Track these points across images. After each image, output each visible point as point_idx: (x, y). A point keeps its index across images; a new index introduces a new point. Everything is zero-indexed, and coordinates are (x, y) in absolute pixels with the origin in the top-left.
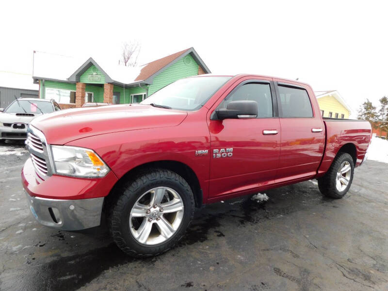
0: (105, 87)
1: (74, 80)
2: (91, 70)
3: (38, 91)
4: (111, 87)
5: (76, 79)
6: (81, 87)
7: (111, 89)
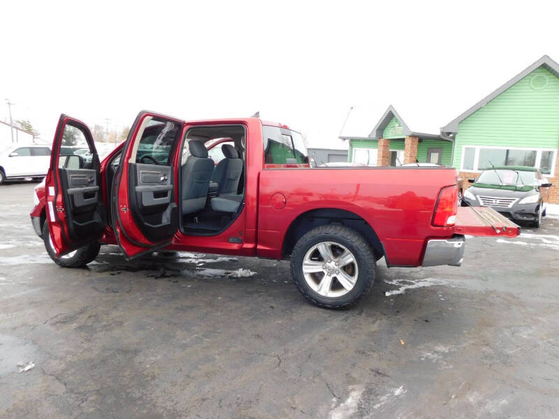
0: (405, 142)
1: (374, 136)
2: (393, 123)
3: (347, 151)
4: (413, 141)
5: (377, 135)
6: (382, 144)
7: (412, 145)
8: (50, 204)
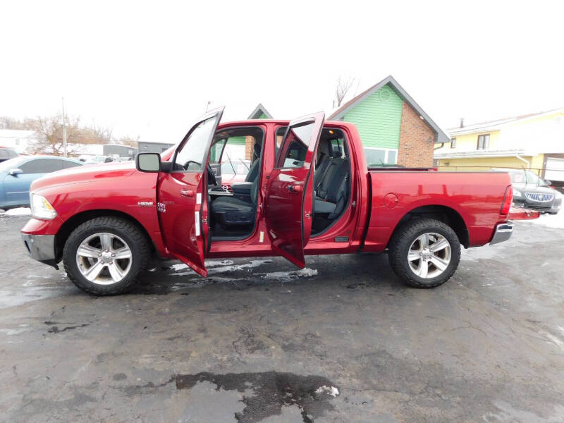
8: (197, 214)
